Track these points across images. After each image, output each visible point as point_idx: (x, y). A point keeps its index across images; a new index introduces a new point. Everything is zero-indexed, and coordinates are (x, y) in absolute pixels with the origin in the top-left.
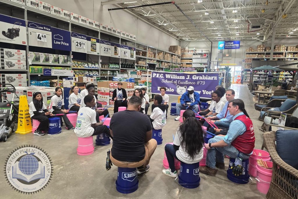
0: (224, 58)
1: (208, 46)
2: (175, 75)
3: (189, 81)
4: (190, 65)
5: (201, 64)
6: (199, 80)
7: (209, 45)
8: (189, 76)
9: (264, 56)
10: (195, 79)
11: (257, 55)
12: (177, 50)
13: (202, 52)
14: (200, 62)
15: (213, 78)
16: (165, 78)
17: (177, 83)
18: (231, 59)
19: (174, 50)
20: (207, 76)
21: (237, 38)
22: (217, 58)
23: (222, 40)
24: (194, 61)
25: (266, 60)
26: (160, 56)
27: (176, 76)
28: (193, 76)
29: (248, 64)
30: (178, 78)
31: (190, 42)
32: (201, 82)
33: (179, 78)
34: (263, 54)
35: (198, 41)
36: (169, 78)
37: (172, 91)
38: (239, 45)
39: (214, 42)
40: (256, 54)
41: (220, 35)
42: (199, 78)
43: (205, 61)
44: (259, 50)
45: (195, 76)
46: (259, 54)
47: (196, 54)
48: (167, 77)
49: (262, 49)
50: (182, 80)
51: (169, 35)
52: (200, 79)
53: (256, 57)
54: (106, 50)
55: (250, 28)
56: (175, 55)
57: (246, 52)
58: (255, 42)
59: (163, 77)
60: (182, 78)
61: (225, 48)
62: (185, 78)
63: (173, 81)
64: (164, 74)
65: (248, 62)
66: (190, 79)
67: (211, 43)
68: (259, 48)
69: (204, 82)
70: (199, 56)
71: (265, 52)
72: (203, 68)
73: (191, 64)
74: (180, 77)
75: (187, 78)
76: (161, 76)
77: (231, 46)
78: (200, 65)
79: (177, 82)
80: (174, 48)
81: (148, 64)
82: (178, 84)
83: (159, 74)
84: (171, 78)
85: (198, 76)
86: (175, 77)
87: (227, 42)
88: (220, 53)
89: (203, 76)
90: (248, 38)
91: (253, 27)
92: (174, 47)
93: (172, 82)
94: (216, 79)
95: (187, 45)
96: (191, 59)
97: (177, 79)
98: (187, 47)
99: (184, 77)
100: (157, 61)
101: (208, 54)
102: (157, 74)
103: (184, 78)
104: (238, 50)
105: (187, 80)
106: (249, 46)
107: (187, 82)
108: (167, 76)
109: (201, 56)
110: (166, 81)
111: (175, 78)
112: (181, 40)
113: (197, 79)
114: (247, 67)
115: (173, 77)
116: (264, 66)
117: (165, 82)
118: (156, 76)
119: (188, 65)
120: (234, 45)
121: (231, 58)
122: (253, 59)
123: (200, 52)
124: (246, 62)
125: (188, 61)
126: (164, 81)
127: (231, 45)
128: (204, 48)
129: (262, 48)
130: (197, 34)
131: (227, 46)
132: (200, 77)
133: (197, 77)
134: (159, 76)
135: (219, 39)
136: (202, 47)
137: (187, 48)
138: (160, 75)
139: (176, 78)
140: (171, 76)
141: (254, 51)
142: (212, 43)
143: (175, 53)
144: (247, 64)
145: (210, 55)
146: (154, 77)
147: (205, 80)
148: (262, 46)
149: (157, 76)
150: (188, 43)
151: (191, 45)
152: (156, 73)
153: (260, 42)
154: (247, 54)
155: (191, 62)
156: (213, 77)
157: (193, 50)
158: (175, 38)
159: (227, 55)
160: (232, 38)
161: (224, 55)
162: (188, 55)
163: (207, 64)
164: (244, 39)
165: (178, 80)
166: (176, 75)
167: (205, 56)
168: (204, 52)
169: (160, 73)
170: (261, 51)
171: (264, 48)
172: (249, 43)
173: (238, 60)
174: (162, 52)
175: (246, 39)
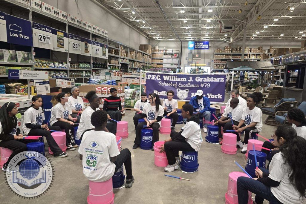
0: (194, 58)
1: (179, 46)
2: (174, 77)
3: (191, 83)
4: (161, 65)
5: (172, 64)
6: (203, 82)
7: (179, 45)
8: (192, 77)
9: (231, 57)
10: (199, 81)
11: (225, 55)
12: (148, 49)
13: (172, 52)
14: (171, 62)
15: (220, 80)
16: (163, 81)
17: (178, 86)
18: (200, 60)
19: (144, 49)
20: (212, 77)
21: (207, 39)
22: (187, 58)
23: (191, 41)
24: (165, 61)
25: (232, 61)
26: (132, 55)
27: (176, 78)
28: (197, 78)
29: (217, 65)
30: (178, 80)
31: (160, 41)
32: (205, 85)
33: (180, 80)
34: (230, 55)
35: (168, 41)
36: (168, 80)
38: (208, 46)
39: (184, 42)
40: (223, 54)
41: (190, 35)
42: (203, 80)
43: (176, 61)
44: (226, 51)
45: (199, 77)
46: (226, 55)
47: (167, 54)
48: (165, 79)
49: (229, 51)
50: (183, 83)
51: (139, 33)
52: (204, 81)
53: (224, 58)
54: (75, 46)
56: (146, 54)
57: (215, 53)
58: (221, 44)
59: (159, 79)
60: (183, 81)
61: (195, 48)
62: (187, 80)
63: (173, 84)
64: (162, 76)
65: (216, 63)
66: (193, 81)
67: (181, 42)
68: (226, 50)
69: (209, 85)
70: (170, 56)
71: (232, 53)
73: (162, 64)
74: (181, 79)
75: (189, 81)
76: (158, 78)
77: (200, 47)
78: (171, 65)
79: (178, 84)
80: (144, 47)
81: (120, 63)
82: (178, 87)
83: (155, 76)
84: (170, 80)
86: (174, 79)
87: (197, 42)
88: (190, 53)
89: (208, 77)
90: (215, 39)
91: (226, 28)
92: (145, 45)
93: (171, 85)
94: (223, 81)
95: (157, 44)
96: (162, 59)
97: (177, 81)
98: (157, 47)
99: (185, 79)
100: (130, 61)
101: (178, 54)
102: (153, 75)
103: (186, 81)
104: (207, 51)
105: (189, 82)
106: (217, 47)
107: (188, 85)
108: (166, 78)
109: (172, 56)
110: (164, 84)
111: (174, 80)
112: (150, 39)
113: (201, 81)
114: (216, 68)
115: (172, 79)
117: (163, 84)
118: (152, 78)
119: (159, 66)
120: (203, 46)
121: (200, 58)
122: (222, 60)
123: (170, 52)
124: (214, 63)
125: (159, 62)
126: (161, 84)
127: (200, 46)
128: (174, 48)
129: (229, 50)
130: (168, 33)
131: (196, 47)
132: (204, 79)
133: (201, 79)
134: (156, 78)
135: (189, 39)
136: (172, 47)
137: (157, 48)
138: (156, 76)
139: (176, 80)
140: (170, 78)
141: (221, 52)
142: (182, 43)
143: (146, 52)
144: (215, 65)
145: (179, 55)
146: (149, 78)
147: (210, 83)
148: (229, 47)
149: (153, 78)
150: (158, 42)
151: (161, 44)
152: (152, 74)
153: (227, 43)
154: (216, 54)
155: (161, 62)
157: (163, 50)
158: (145, 37)
159: (197, 56)
160: (203, 39)
161: (194, 56)
162: (159, 54)
163: (178, 65)
164: (212, 40)
165: (178, 82)
166: (176, 77)
167: (175, 56)
168: (174, 52)
169: (157, 75)
170: (228, 52)
171: (231, 50)
172: (217, 44)
173: (207, 60)
174: (135, 51)
175: (214, 40)
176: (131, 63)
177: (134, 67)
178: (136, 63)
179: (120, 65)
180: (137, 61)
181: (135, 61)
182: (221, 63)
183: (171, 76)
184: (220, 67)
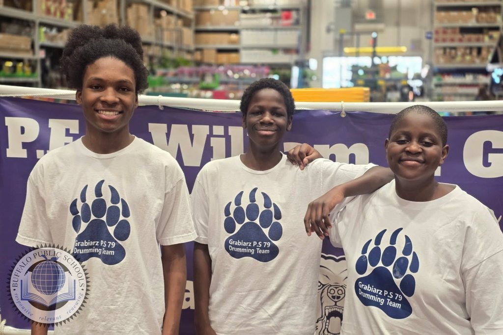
4: (233, 54)
5: (274, 50)
9: (499, 19)
11: (475, 12)
13: (275, 3)
14: (271, 43)
18: (382, 31)
22: (332, 27)
24: (247, 38)
29: (445, 49)
40: (469, 8)
43: (290, 38)
47: (254, 12)
53: (472, 23)
56: (168, 12)
57: (436, 4)
65: (444, 40)
70: (265, 20)
72: (288, 67)
73: (236, 51)
78: (269, 53)
81: (42, 47)
88: (341, 7)
96: (236, 32)
101: (298, 10)
109: (273, 19)
114: (442, 60)
119: (224, 58)
121: (381, 26)
122: (464, 30)
124: (437, 40)
125: (224, 41)
141: (463, 0)
144: (439, 48)
154: (440, 9)
155: (234, 42)
159: (370, 16)
161: (357, 17)
162: (223, 13)
163: (297, 51)
167: (287, 18)
168: (282, 3)
173: (409, 33)
179: (41, 54)
182: (461, 40)
184: (459, 59)
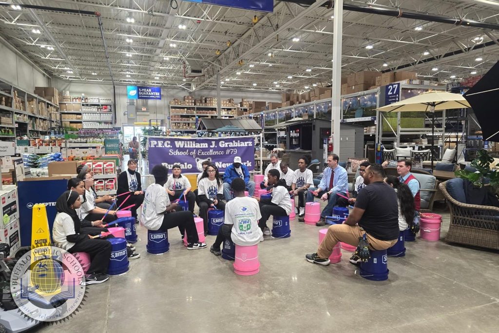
0: (138, 113)
1: (109, 92)
2: (191, 142)
3: (214, 149)
4: (79, 124)
5: (100, 122)
6: (229, 148)
7: (109, 90)
8: (214, 142)
9: (195, 112)
10: (223, 146)
11: (186, 110)
12: (53, 96)
13: (99, 101)
14: (98, 119)
15: (248, 144)
16: (174, 148)
17: (197, 154)
18: (149, 115)
19: (45, 96)
20: (239, 141)
21: (157, 83)
22: (126, 113)
23: (131, 85)
24: (85, 117)
26: (32, 106)
27: (194, 144)
28: (221, 142)
29: (175, 123)
30: (197, 147)
31: (71, 82)
32: (231, 151)
33: (199, 147)
34: (193, 108)
35: (89, 83)
36: (182, 146)
37: (189, 168)
38: (160, 94)
39: (118, 86)
40: (183, 108)
41: (130, 76)
42: (228, 145)
43: (108, 117)
44: (188, 103)
45: (223, 142)
46: (188, 108)
47: (87, 105)
48: (177, 146)
49: (192, 102)
50: (204, 150)
51: (33, 66)
52: (230, 146)
53: (185, 114)
55: (189, 72)
56: (51, 105)
57: (170, 106)
58: (177, 92)
59: (169, 146)
60: (204, 147)
61: (139, 97)
62: (209, 145)
63: (189, 152)
64: (173, 141)
65: (175, 120)
66: (216, 147)
67: (112, 86)
68: (187, 101)
69: (235, 150)
70: (95, 109)
71: (196, 106)
73: (81, 122)
74: (201, 144)
75: (211, 146)
76: (167, 145)
77: (147, 95)
78: (98, 124)
79: (197, 152)
80: (45, 92)
82: (197, 156)
83: (162, 142)
84: (186, 146)
85: (227, 142)
86: (191, 145)
87: (141, 88)
88: (130, 105)
89: (234, 141)
90: (169, 84)
91: (193, 71)
92: (45, 89)
93: (187, 153)
94: (251, 145)
95: (66, 87)
96: (80, 114)
97: (195, 148)
98: (68, 92)
99: (206, 144)
100: (30, 117)
101: (110, 105)
102: (159, 142)
103: (207, 147)
104: (158, 102)
105: (211, 148)
106: (172, 96)
107: (211, 152)
108: (178, 144)
109: (98, 109)
110: (177, 153)
111: (191, 147)
112: (51, 75)
113: (226, 146)
114: (175, 128)
116: (226, 126)
117: (175, 153)
118: (157, 144)
119: (74, 126)
120: (152, 94)
121: (148, 113)
122: (182, 116)
123: (96, 102)
124: (172, 120)
125: (74, 118)
126: (172, 153)
127: (147, 93)
128: (100, 95)
129: (190, 101)
130: (89, 70)
131: (141, 95)
132: (230, 143)
133: (226, 144)
134: (163, 144)
135: (129, 81)
136: (98, 94)
137: (68, 94)
138: (164, 143)
139: (194, 146)
140: (186, 144)
141: (180, 104)
142: (114, 87)
143: (51, 100)
144: (173, 123)
145: (113, 108)
146: (152, 146)
147: (237, 148)
148: (190, 98)
149: (160, 145)
150: (68, 83)
151: (74, 88)
152: (157, 139)
153: (186, 91)
154: (172, 108)
155: (79, 119)
156: (247, 142)
157: (80, 98)
158: (41, 72)
159: (144, 109)
160: (150, 83)
161: (138, 109)
162: (73, 105)
163: (111, 123)
164: (164, 86)
165: (197, 149)
166: (194, 142)
167: (105, 109)
168: (102, 102)
169: (164, 140)
170: (190, 104)
171: (193, 101)
172: (172, 92)
174: (35, 100)
175: (167, 86)
176: (32, 121)
177: (36, 128)
178: (38, 120)
179: (17, 125)
180: (40, 118)
181: (37, 118)
182: (181, 120)
183: (186, 142)
184: (181, 127)
